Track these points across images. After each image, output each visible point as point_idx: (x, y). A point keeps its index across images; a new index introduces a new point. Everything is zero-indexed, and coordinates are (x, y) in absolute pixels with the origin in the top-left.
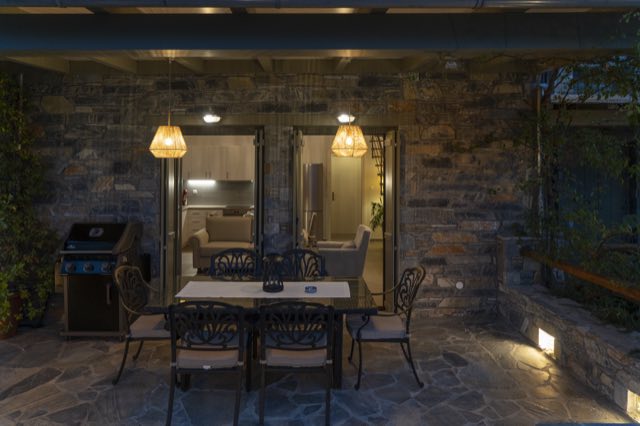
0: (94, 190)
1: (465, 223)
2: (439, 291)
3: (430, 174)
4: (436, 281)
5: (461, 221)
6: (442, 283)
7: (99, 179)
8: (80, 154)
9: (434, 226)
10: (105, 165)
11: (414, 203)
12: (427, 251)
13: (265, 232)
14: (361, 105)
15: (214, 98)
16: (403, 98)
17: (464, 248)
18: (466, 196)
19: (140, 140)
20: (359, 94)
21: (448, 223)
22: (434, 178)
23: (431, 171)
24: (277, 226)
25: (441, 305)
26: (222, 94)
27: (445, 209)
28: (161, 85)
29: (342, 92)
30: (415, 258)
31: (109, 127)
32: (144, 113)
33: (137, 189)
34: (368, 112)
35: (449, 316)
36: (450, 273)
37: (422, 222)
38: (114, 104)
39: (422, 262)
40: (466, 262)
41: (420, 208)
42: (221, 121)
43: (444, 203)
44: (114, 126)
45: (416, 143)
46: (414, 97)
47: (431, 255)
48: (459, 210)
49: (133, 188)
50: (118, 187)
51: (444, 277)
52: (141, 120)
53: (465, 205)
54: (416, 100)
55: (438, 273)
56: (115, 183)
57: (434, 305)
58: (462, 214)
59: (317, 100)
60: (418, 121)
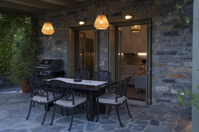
0: (52, 50)
1: (186, 63)
2: (172, 95)
3: (167, 39)
4: (170, 90)
5: (184, 62)
6: (173, 91)
7: (53, 46)
8: (48, 39)
9: (169, 64)
10: (55, 41)
11: (158, 53)
12: (165, 76)
13: (100, 65)
14: (136, 11)
15: (83, 15)
16: (155, 5)
17: (185, 75)
18: (186, 50)
19: (63, 33)
20: (134, 6)
21: (177, 63)
22: (170, 41)
23: (168, 38)
24: (104, 62)
25: (172, 102)
26: (86, 14)
27: (175, 56)
28: (68, 13)
29: (128, 6)
30: (159, 79)
32: (64, 23)
33: (62, 49)
34: (139, 14)
35: (176, 107)
36: (177, 87)
37: (163, 62)
38: (56, 21)
39: (163, 81)
40: (186, 82)
41: (162, 56)
42: (85, 23)
43: (174, 53)
44: (57, 29)
46: (160, 3)
47: (167, 78)
48: (182, 56)
49: (61, 49)
50: (58, 49)
51: (174, 88)
52: (63, 26)
53: (186, 54)
54: (161, 5)
55: (170, 86)
56: (57, 48)
57: (169, 101)
58: (184, 58)
59: (118, 11)
60: (161, 15)
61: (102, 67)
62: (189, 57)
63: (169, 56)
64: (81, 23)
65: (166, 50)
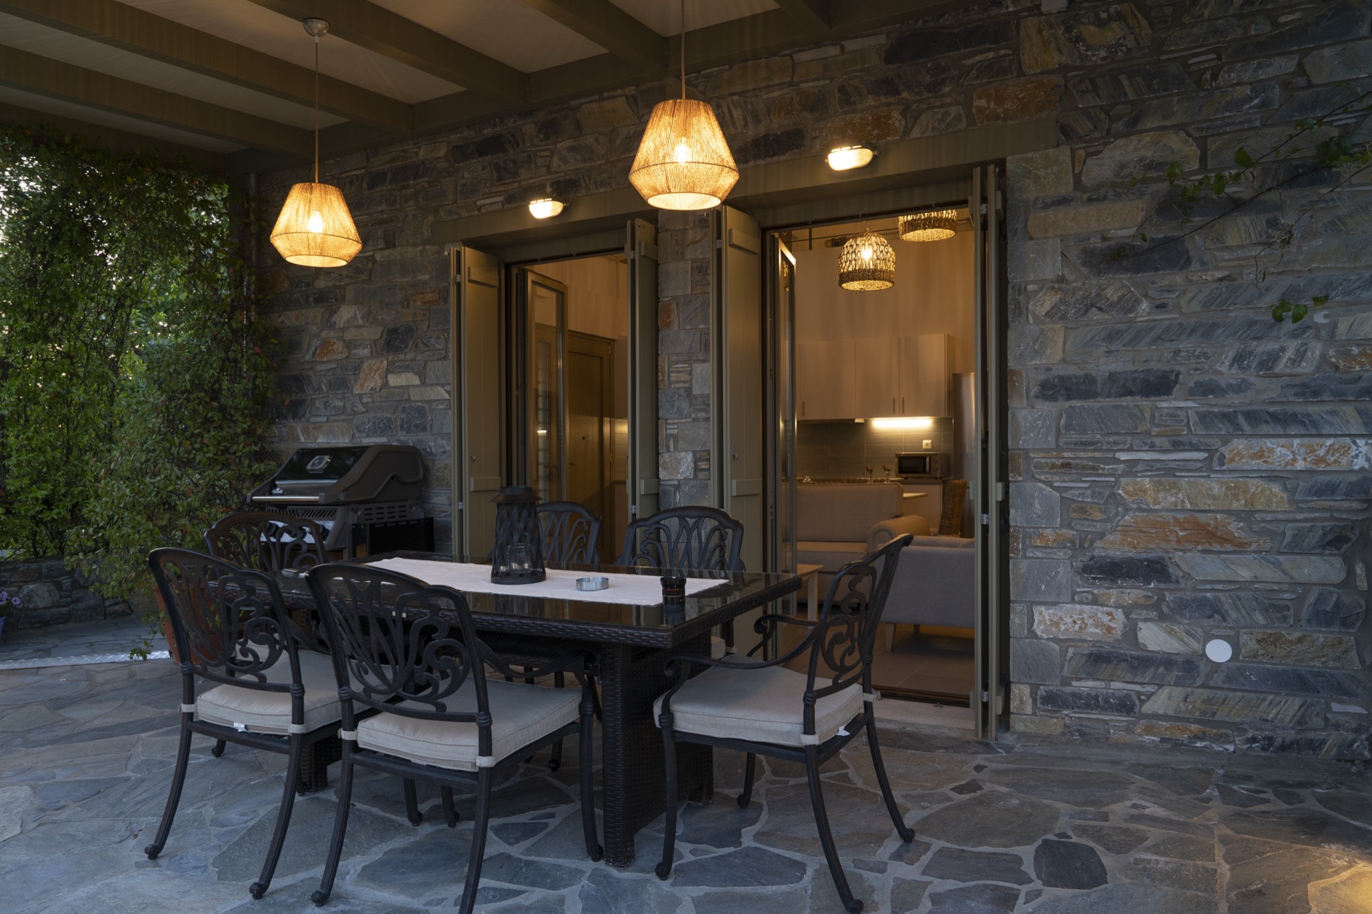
0: (356, 392)
1: (1239, 444)
2: (1143, 662)
3: (1112, 294)
4: (1131, 632)
5: (1225, 442)
6: (1154, 638)
7: (365, 366)
8: (335, 318)
9: (1124, 456)
10: (373, 333)
11: (1053, 389)
12: (1102, 535)
14: (895, 115)
15: (555, 160)
16: (1021, 73)
17: (1235, 528)
18: (1239, 359)
19: (426, 277)
20: (888, 87)
21: (1177, 446)
22: (1127, 305)
23: (1114, 286)
24: (689, 457)
25: (1147, 708)
26: (573, 149)
27: (1165, 404)
28: (461, 153)
29: (842, 90)
30: (1060, 554)
31: (378, 257)
32: (431, 218)
33: (423, 383)
34: (915, 133)
35: (1177, 745)
36: (1181, 606)
37: (1084, 445)
38: (384, 207)
39: (1086, 569)
40: (1245, 574)
41: (1076, 403)
42: (565, 210)
43: (1160, 385)
44: (386, 252)
45: (1063, 201)
46: (1055, 59)
47: (1113, 547)
48: (1215, 404)
49: (416, 380)
50: (394, 380)
51: (1162, 618)
52: (426, 234)
53: (1240, 388)
54: (1064, 69)
55: (1136, 606)
56: (388, 372)
57: (1125, 706)
58: (1229, 418)
59: (777, 124)
60: (1067, 133)
61: (677, 487)
62: (1264, 408)
63: (1127, 401)
64: (543, 209)
65: (1103, 365)
